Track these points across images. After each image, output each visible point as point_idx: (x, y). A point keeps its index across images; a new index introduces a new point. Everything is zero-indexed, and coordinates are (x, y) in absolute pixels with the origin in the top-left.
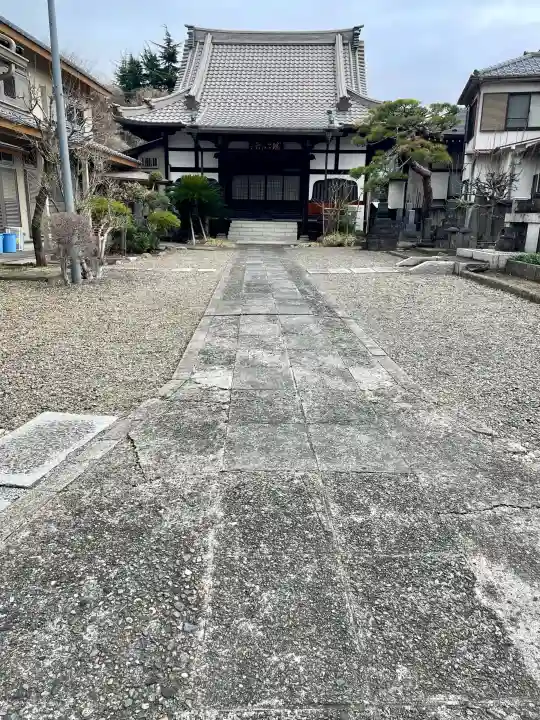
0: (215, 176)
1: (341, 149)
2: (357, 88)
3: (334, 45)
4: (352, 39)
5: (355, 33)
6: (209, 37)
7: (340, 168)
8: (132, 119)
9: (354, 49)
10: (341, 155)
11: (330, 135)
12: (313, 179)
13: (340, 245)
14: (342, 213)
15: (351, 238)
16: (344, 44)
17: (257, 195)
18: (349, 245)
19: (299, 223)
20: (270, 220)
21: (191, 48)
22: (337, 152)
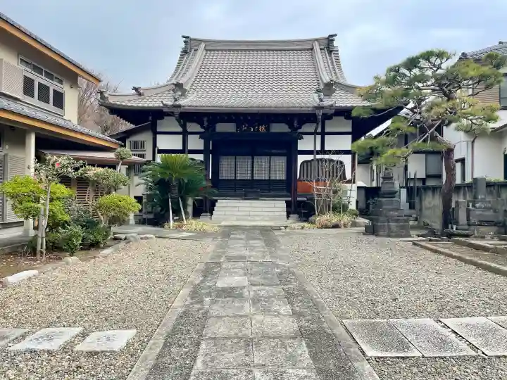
0: (200, 157)
1: (326, 131)
2: (337, 78)
3: (312, 49)
4: (328, 45)
5: (330, 39)
6: (203, 45)
7: (326, 148)
8: (118, 103)
9: (330, 52)
10: (327, 137)
11: (320, 113)
12: (301, 158)
13: (336, 226)
14: (335, 192)
15: (346, 219)
16: (321, 49)
17: (244, 174)
18: (345, 226)
19: (286, 202)
20: (257, 199)
21: (186, 53)
22: (323, 134)
